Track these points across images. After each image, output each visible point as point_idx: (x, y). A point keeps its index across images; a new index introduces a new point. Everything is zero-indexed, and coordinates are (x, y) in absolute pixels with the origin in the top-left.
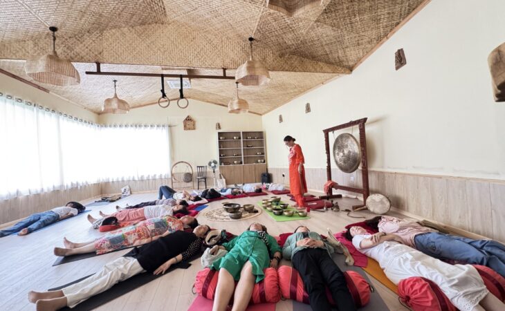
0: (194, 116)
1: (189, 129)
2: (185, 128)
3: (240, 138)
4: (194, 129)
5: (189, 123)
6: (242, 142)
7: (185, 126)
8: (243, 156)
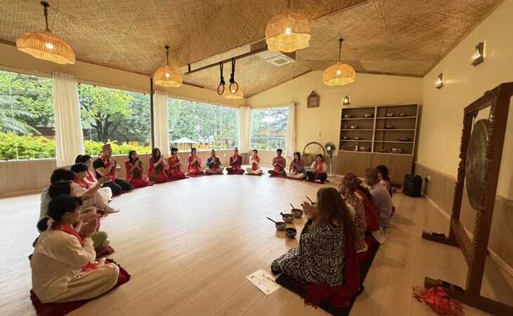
0: (319, 92)
1: (313, 106)
2: (309, 105)
3: (373, 116)
4: (318, 106)
5: (314, 99)
6: (375, 121)
7: (309, 103)
8: (373, 141)
